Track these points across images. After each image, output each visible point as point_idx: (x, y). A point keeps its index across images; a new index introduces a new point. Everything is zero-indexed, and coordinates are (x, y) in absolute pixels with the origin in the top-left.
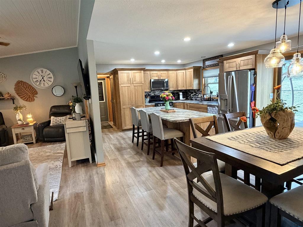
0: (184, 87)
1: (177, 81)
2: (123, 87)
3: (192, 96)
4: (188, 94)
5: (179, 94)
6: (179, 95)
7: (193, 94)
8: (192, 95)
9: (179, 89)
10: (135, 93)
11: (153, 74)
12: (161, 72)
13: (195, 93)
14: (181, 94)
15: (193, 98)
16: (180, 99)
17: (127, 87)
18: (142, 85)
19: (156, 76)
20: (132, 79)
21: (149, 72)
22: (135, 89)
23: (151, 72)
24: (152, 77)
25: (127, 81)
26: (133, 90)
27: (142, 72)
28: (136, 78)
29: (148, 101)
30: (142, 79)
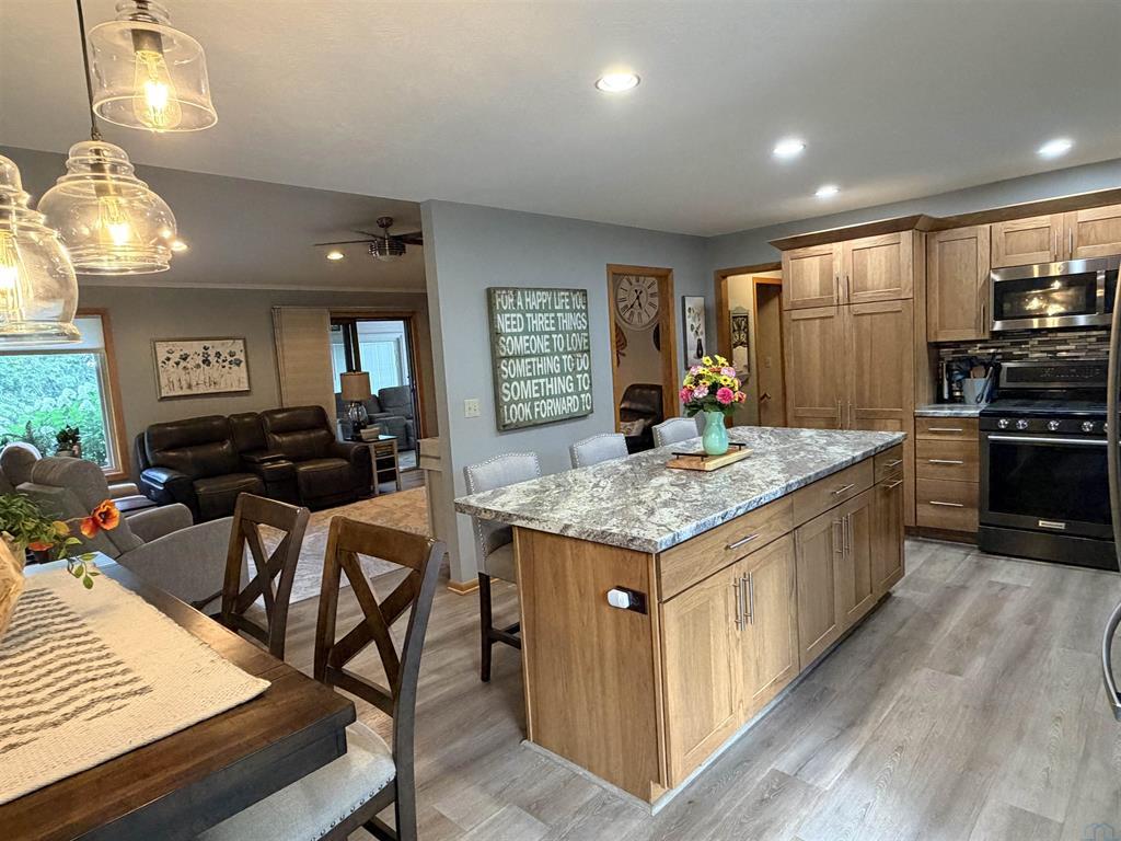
2: (803, 323)
11: (1013, 237)
17: (818, 321)
18: (898, 306)
19: (1042, 242)
20: (843, 281)
21: (987, 226)
22: (859, 328)
23: (999, 226)
24: (1007, 254)
25: (821, 294)
26: (847, 335)
27: (906, 236)
28: (869, 274)
29: (978, 392)
30: (903, 276)
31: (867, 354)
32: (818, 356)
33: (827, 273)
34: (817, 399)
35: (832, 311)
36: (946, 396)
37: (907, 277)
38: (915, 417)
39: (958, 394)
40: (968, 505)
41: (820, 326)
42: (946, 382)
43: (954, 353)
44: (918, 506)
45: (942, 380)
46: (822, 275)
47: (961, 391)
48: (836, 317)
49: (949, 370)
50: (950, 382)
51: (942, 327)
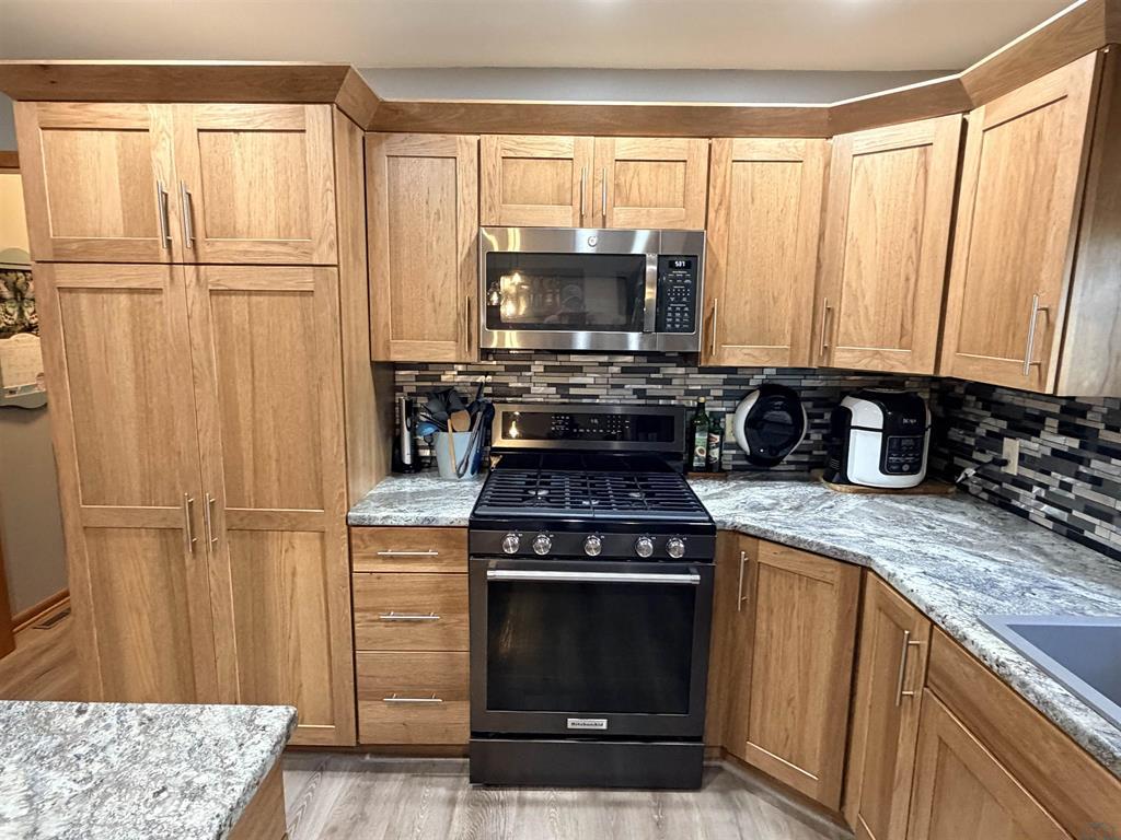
0: (905, 338)
1: (823, 269)
2: (84, 299)
3: (1013, 469)
4: (970, 427)
5: (848, 413)
6: (841, 427)
7: (1034, 446)
8: (1012, 448)
9: (843, 359)
10: (227, 376)
11: (516, 170)
12: (625, 146)
13: (1065, 430)
14: (867, 413)
15: (1026, 500)
16: (853, 475)
17: (124, 299)
18: (306, 280)
19: (560, 187)
20: (177, 204)
21: (473, 139)
22: (223, 322)
23: (495, 143)
24: (505, 202)
25: (128, 232)
26: (198, 339)
27: (317, 116)
28: (240, 196)
29: (460, 456)
30: (316, 210)
31: (243, 389)
32: (130, 385)
33: (137, 177)
34: (136, 487)
35: (157, 276)
36: (407, 460)
37: (323, 216)
38: (349, 527)
39: (427, 453)
40: (451, 695)
41: (132, 314)
42: (406, 435)
43: (418, 379)
44: (360, 704)
45: (400, 426)
46: (126, 182)
47: (431, 447)
48: (167, 290)
49: (412, 410)
50: (413, 431)
51: (398, 335)
